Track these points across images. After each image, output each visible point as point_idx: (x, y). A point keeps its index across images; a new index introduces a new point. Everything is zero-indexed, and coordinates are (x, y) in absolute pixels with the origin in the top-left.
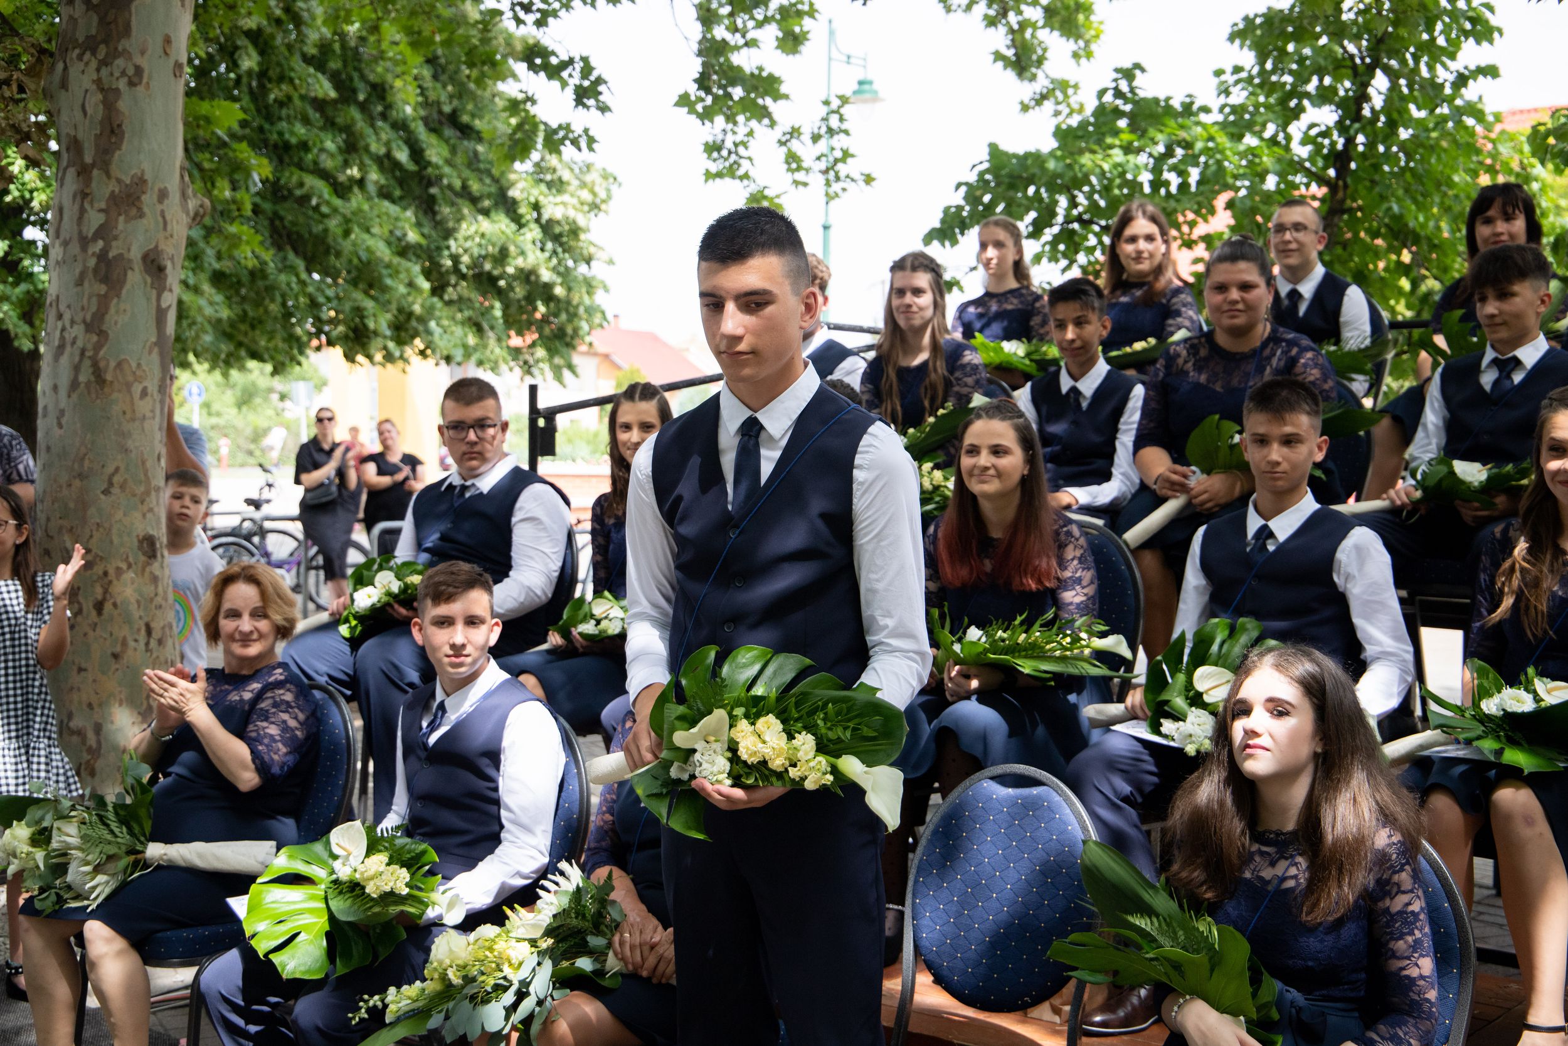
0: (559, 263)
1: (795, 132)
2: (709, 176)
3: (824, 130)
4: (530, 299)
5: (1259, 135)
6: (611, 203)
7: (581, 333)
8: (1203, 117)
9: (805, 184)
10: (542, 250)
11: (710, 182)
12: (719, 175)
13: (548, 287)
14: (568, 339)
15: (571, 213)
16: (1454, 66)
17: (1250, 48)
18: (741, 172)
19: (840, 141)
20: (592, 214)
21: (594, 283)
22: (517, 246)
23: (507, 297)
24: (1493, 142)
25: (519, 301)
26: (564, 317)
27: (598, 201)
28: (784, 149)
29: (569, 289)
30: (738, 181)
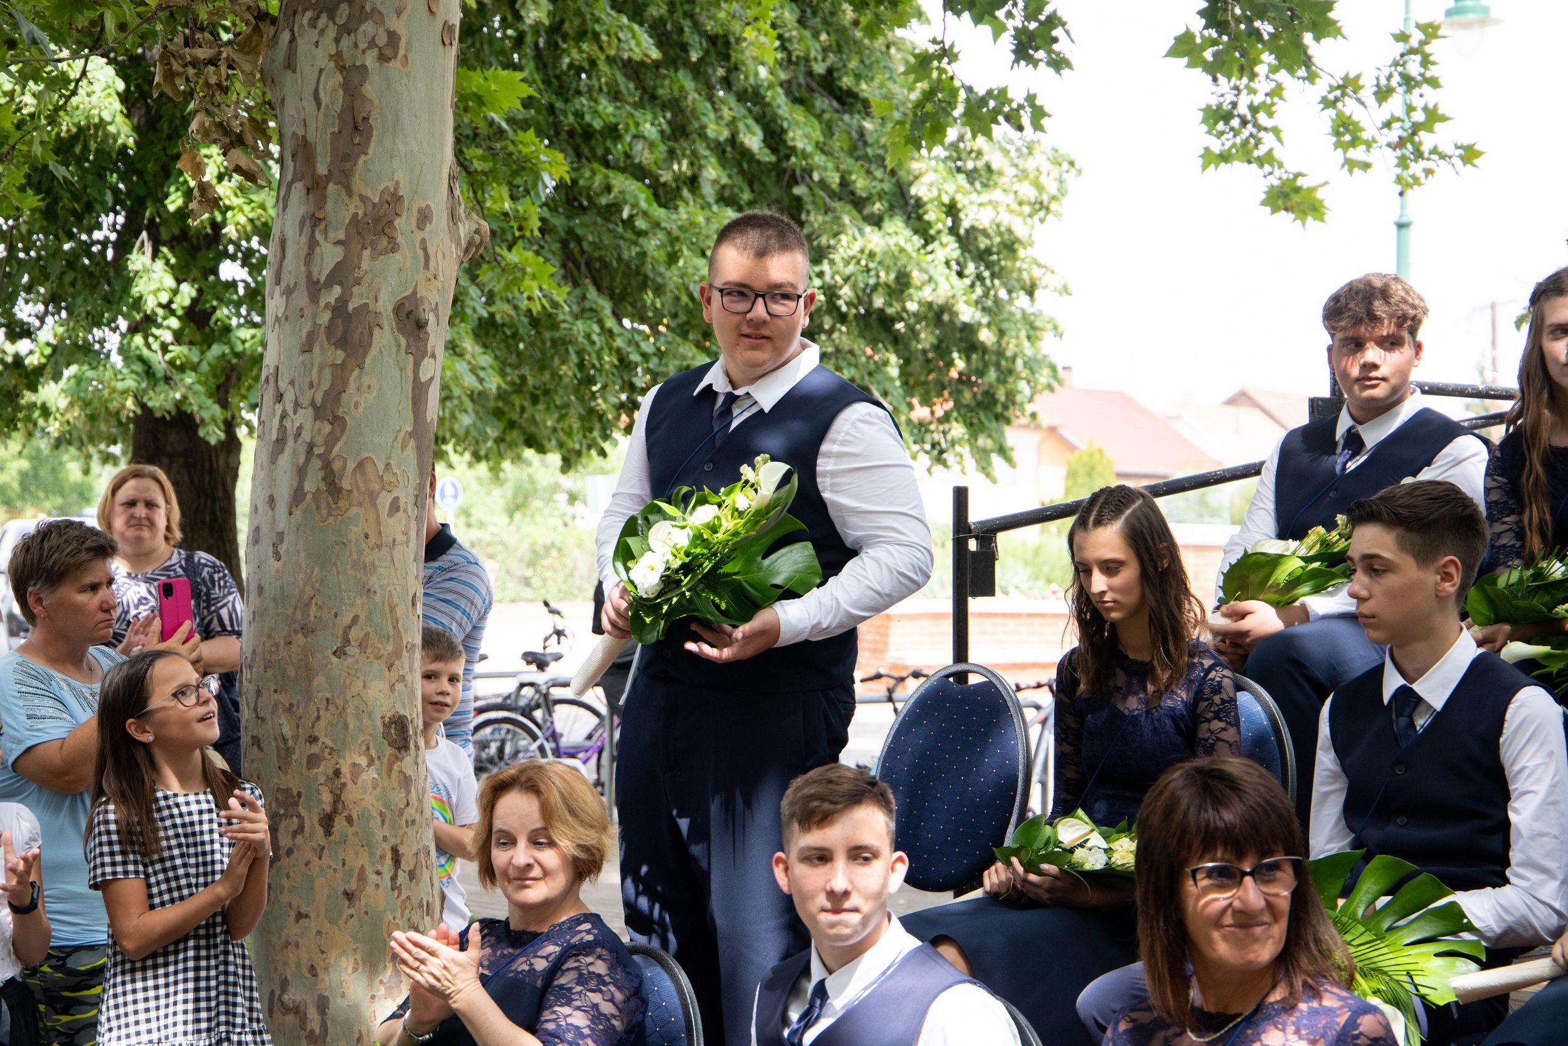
0: (986, 295)
1: (1348, 85)
2: (1209, 159)
3: (1396, 79)
4: (941, 349)
6: (1065, 200)
7: (1019, 398)
9: (1366, 166)
10: (960, 274)
11: (1211, 168)
12: (1225, 157)
13: (969, 330)
14: (999, 409)
15: (1005, 219)
18: (1261, 152)
19: (1423, 97)
20: (1036, 218)
21: (1038, 323)
22: (922, 270)
23: (907, 347)
25: (924, 352)
26: (992, 375)
27: (1045, 198)
28: (1332, 112)
29: (1002, 333)
30: (1254, 166)
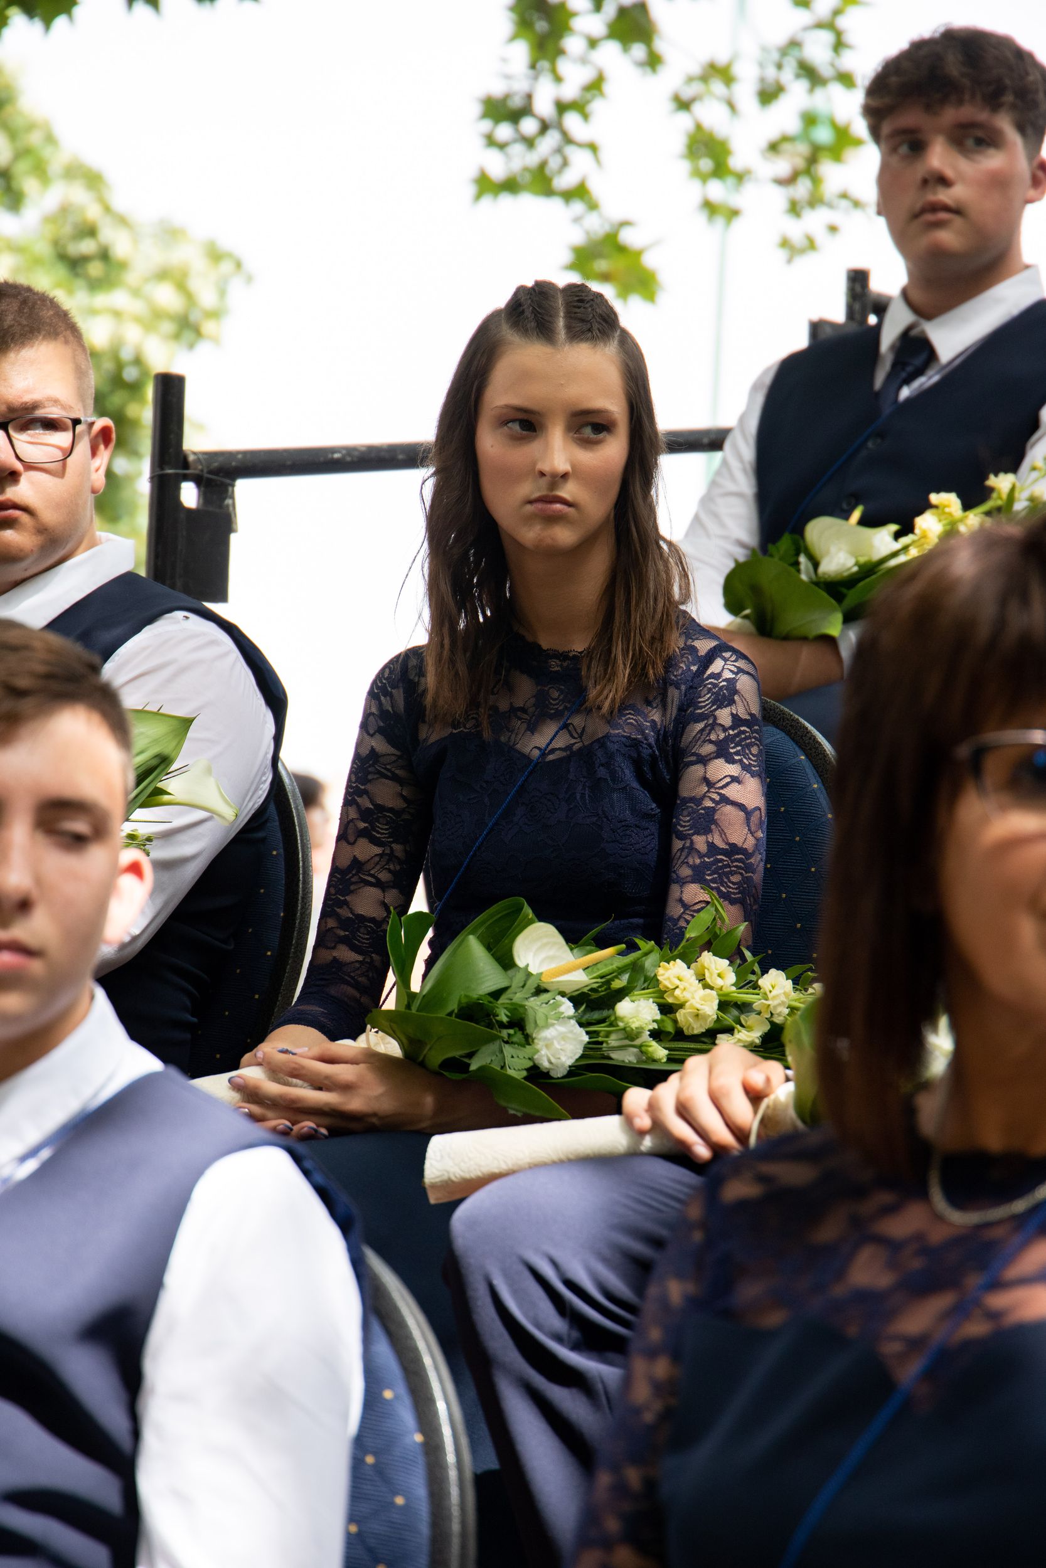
2: (486, 186)
3: (790, 69)
11: (487, 201)
12: (510, 186)
18: (566, 180)
28: (684, 122)
30: (556, 203)
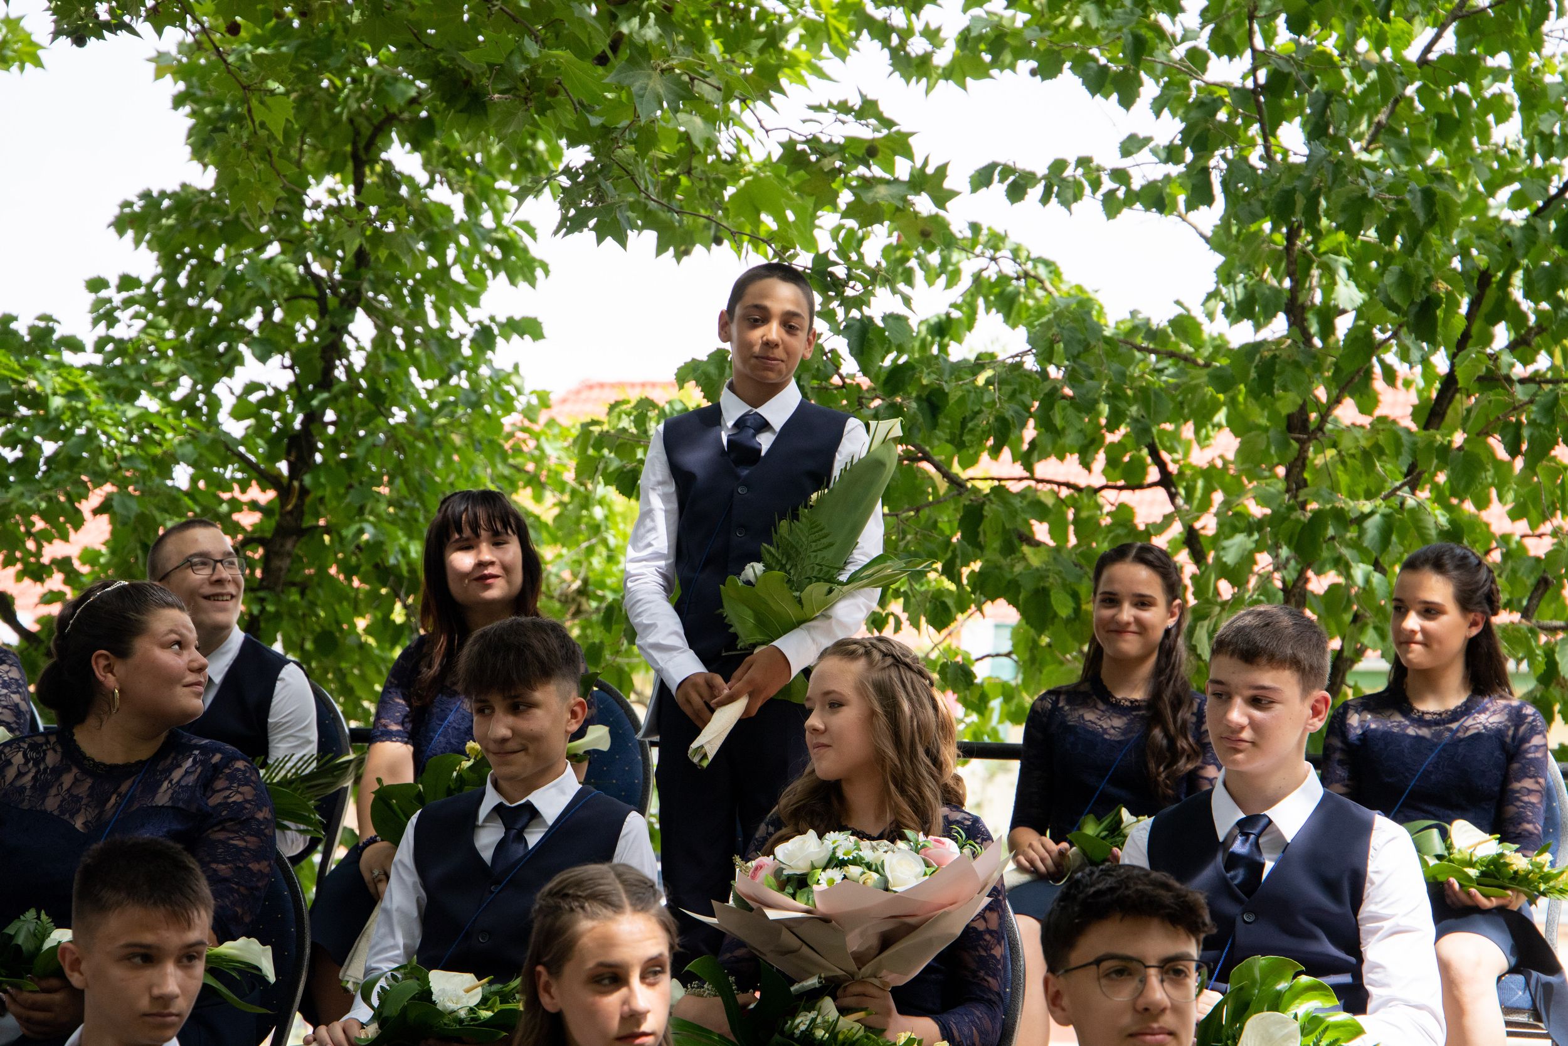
5: (163, 394)
8: (68, 357)
16: (473, 314)
17: (151, 247)
24: (536, 437)
